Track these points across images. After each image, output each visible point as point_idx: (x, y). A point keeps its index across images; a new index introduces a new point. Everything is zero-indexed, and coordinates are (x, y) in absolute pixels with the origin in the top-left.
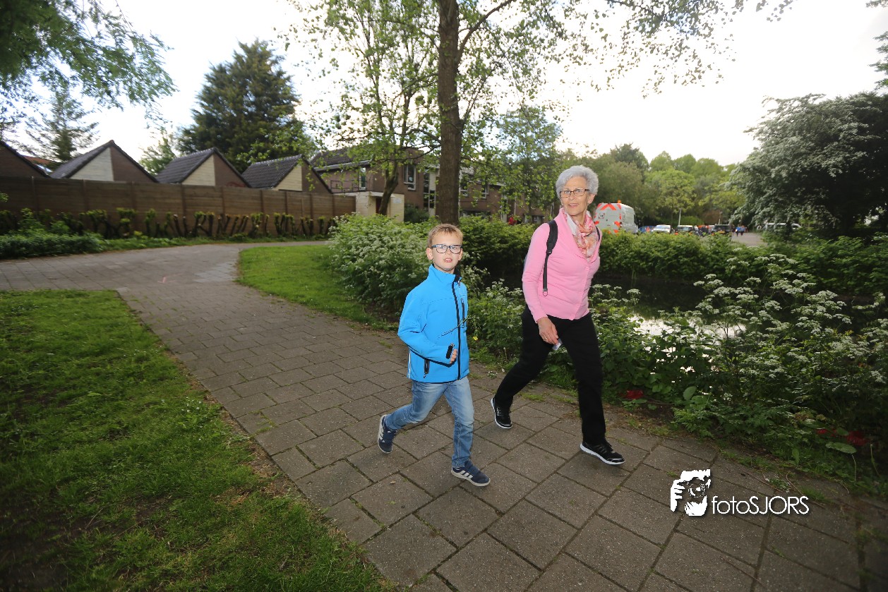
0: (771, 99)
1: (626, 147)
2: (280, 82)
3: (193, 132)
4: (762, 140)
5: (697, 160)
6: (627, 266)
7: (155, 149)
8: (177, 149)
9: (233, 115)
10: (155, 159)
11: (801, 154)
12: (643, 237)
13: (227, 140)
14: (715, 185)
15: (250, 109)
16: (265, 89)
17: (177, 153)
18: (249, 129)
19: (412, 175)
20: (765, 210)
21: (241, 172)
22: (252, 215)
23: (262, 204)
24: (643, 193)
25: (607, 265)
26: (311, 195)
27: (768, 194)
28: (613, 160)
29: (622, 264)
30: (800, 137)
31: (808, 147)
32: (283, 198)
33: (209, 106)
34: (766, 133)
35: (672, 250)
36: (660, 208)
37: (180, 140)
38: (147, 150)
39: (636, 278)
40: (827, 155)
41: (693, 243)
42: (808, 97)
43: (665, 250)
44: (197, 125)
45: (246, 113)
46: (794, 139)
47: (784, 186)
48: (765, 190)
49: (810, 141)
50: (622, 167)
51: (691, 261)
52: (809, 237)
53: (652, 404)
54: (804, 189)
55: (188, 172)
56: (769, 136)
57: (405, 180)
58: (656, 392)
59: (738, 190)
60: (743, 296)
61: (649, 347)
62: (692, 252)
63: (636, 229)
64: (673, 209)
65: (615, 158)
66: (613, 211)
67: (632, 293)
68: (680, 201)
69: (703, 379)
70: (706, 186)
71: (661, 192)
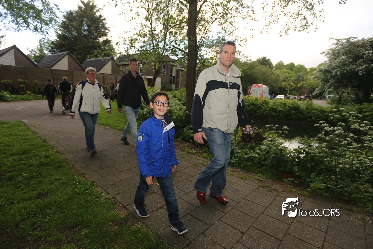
0: (333, 38)
1: (264, 58)
2: (100, 20)
3: (56, 43)
4: (329, 57)
5: (296, 65)
6: (267, 114)
7: (35, 50)
9: (76, 36)
10: (35, 55)
11: (346, 64)
12: (274, 101)
13: (74, 48)
14: (305, 77)
15: (85, 33)
16: (93, 24)
18: (85, 43)
20: (330, 90)
21: (81, 64)
24: (272, 80)
25: (257, 114)
26: (116, 76)
27: (331, 82)
28: (259, 64)
29: (264, 113)
30: (346, 57)
31: (350, 61)
32: (103, 77)
33: (64, 30)
34: (331, 54)
35: (288, 107)
36: (280, 87)
39: (270, 120)
40: (358, 65)
41: (297, 104)
42: (350, 38)
43: (284, 107)
44: (58, 40)
45: (82, 35)
46: (344, 57)
47: (338, 79)
48: (330, 80)
49: (350, 58)
50: (263, 67)
51: (297, 112)
52: (349, 103)
53: (296, 181)
54: (347, 80)
55: (54, 63)
56: (331, 56)
57: (161, 70)
58: (297, 175)
59: (317, 80)
60: (339, 131)
61: (293, 154)
62: (297, 108)
63: (269, 97)
64: (286, 88)
65: (259, 63)
66: (260, 88)
67: (285, 129)
68: (289, 84)
69: (320, 169)
70: (301, 77)
71: (280, 80)
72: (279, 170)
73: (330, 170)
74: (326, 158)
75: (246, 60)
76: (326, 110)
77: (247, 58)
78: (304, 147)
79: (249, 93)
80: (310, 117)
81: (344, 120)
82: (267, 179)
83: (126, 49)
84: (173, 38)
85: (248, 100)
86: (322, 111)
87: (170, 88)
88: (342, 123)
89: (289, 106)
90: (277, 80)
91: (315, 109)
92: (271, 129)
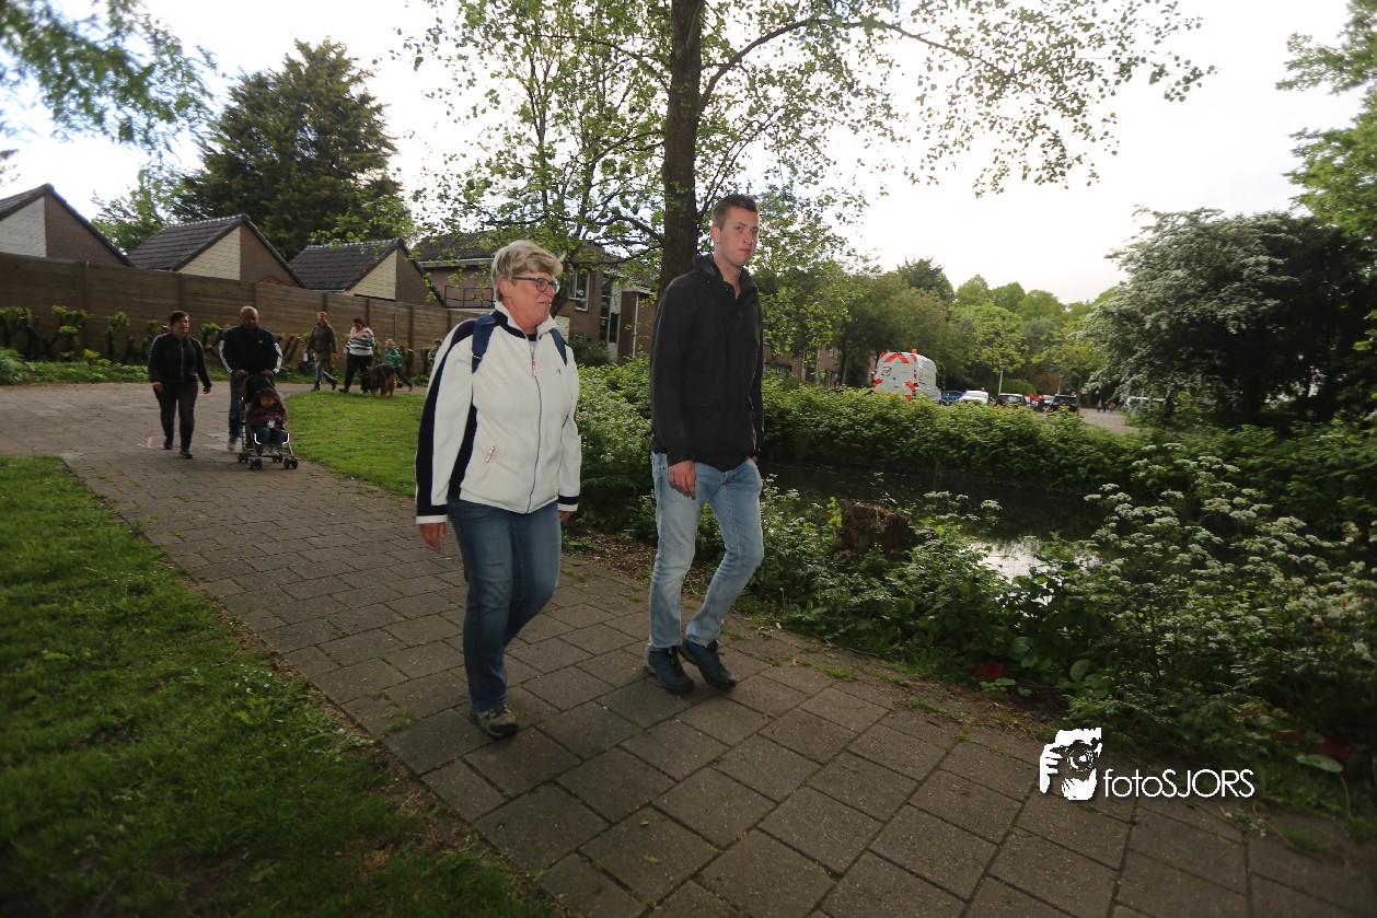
1: (923, 265)
2: (363, 114)
3: (201, 183)
4: (1133, 271)
5: (1026, 293)
6: (928, 454)
7: (124, 205)
8: (167, 209)
9: (275, 161)
11: (1188, 297)
12: (951, 409)
13: (264, 202)
14: (1055, 333)
15: (307, 154)
16: (338, 122)
18: (304, 186)
19: (582, 286)
20: (1135, 377)
21: (288, 259)
24: (949, 338)
25: (897, 452)
26: (411, 307)
27: (1139, 354)
28: (906, 284)
29: (921, 451)
30: (1187, 272)
31: (1198, 286)
32: (362, 308)
33: (233, 140)
34: (1139, 261)
35: (999, 433)
36: (973, 362)
37: (176, 194)
39: (941, 474)
40: (1224, 301)
41: (1029, 423)
42: (1198, 213)
43: (986, 432)
44: (209, 172)
45: (299, 160)
46: (1180, 273)
47: (1163, 343)
48: (1136, 347)
49: (1201, 277)
50: (919, 296)
51: (1026, 451)
52: (1198, 423)
53: (1024, 687)
54: (1191, 349)
55: (191, 252)
56: (1141, 267)
57: (572, 293)
58: (1028, 668)
59: (1096, 344)
60: (1164, 520)
61: (1013, 595)
62: (1028, 438)
63: (939, 396)
64: (993, 366)
65: (906, 280)
66: (905, 365)
67: (989, 508)
68: (1003, 356)
69: (1102, 648)
70: (1042, 334)
71: (975, 339)
72: (964, 649)
73: (1136, 653)
74: (1123, 610)
75: (861, 269)
76: (1125, 446)
77: (866, 260)
78: (1049, 572)
79: (869, 380)
80: (1073, 468)
81: (1183, 481)
82: (924, 679)
83: (449, 214)
84: (614, 185)
85: (868, 404)
86: (1111, 449)
87: (598, 354)
88: (1175, 493)
89: (1002, 430)
90: (964, 339)
91: (1089, 443)
92: (943, 507)
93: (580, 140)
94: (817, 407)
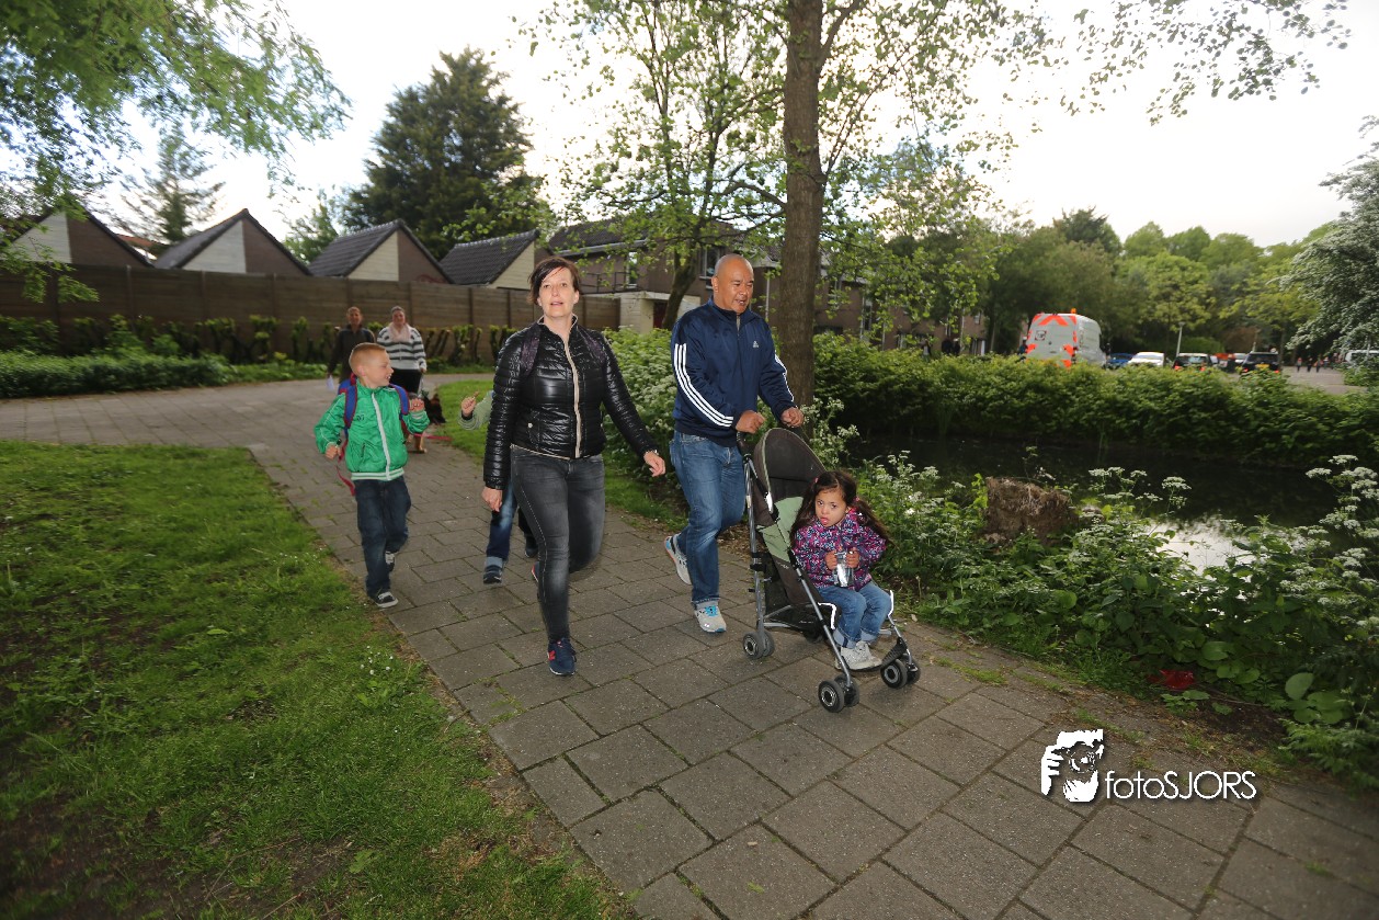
1: (1083, 216)
2: (501, 114)
3: (366, 196)
4: (1361, 198)
5: (1213, 237)
6: (1090, 424)
8: (340, 223)
9: (426, 169)
10: (306, 238)
12: (1116, 374)
13: (418, 207)
14: (1251, 281)
15: (453, 159)
16: (479, 125)
17: (339, 228)
18: (452, 189)
20: (1361, 327)
21: (439, 259)
22: (454, 328)
23: (471, 311)
24: (1115, 295)
25: (1053, 423)
27: (1366, 298)
28: (1063, 238)
29: (1081, 422)
32: (505, 300)
33: (391, 154)
34: (1367, 185)
35: (1178, 398)
36: (1145, 320)
37: (347, 208)
38: (294, 225)
39: (1107, 447)
41: (1217, 385)
43: (1163, 397)
45: (447, 164)
48: (1363, 290)
50: (1078, 250)
51: (1213, 418)
53: (1220, 703)
55: (357, 259)
59: (1307, 290)
61: (1204, 589)
62: (1216, 403)
63: (1104, 359)
64: (1170, 324)
65: (1063, 234)
66: (1062, 327)
67: (1173, 486)
68: (1182, 311)
70: (1232, 284)
71: (1147, 294)
72: (1141, 653)
75: (1010, 226)
76: (1348, 409)
77: (1016, 216)
80: (1275, 436)
85: (1019, 372)
86: (1328, 412)
89: (1182, 394)
90: (1134, 294)
91: (1297, 405)
92: (1113, 484)
93: (703, 113)
94: (962, 378)
